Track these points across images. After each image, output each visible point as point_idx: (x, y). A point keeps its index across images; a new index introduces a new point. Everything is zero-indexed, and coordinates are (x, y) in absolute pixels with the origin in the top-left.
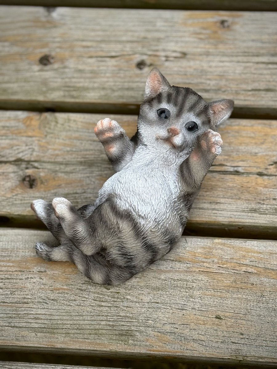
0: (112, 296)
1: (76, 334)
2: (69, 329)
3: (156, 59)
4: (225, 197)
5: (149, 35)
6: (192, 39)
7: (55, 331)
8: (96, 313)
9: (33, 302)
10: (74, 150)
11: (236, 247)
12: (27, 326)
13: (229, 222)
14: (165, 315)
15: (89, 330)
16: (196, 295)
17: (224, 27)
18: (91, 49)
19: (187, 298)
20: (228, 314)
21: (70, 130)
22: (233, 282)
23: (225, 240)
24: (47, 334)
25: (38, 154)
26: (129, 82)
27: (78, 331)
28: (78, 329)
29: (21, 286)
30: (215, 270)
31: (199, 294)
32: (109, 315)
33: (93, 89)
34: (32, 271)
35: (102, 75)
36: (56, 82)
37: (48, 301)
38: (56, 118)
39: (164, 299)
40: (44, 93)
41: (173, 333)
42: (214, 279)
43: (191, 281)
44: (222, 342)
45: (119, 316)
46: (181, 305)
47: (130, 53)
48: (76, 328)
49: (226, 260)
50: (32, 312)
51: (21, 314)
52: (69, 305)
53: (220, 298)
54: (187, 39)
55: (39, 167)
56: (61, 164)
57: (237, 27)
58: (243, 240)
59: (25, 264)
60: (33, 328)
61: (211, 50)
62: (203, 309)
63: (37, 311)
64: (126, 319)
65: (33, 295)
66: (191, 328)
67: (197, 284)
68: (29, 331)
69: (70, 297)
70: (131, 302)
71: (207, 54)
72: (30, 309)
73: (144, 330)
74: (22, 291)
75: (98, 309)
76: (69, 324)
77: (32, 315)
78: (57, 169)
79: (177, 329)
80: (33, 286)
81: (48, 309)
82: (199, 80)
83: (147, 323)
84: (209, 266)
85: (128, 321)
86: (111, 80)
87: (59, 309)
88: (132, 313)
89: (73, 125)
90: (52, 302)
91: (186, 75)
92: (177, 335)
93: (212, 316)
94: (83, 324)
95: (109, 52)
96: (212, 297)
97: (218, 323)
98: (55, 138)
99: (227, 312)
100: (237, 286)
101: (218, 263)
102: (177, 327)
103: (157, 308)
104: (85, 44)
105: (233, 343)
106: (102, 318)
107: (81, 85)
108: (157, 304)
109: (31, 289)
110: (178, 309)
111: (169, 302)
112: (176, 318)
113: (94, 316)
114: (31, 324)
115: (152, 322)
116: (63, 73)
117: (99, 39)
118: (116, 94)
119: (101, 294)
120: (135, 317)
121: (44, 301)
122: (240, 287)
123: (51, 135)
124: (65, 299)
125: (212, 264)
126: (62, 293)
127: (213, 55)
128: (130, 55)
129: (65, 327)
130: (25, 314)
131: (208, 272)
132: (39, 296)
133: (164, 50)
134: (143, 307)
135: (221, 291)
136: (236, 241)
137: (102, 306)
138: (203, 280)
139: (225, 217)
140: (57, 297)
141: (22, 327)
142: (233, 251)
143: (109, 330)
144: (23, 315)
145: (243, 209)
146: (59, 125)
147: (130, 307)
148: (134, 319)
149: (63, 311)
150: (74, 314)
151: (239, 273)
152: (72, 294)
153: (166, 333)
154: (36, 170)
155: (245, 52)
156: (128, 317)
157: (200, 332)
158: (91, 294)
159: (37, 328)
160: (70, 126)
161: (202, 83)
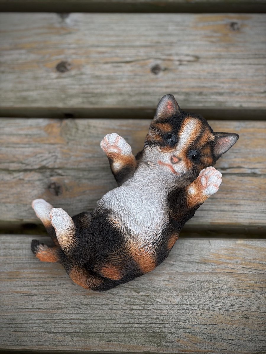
0: (142, 300)
1: (111, 337)
2: (103, 332)
3: (169, 63)
4: (244, 198)
5: (162, 40)
6: (203, 43)
7: (90, 335)
8: (128, 316)
9: (67, 307)
10: (96, 156)
11: (258, 248)
12: (63, 332)
13: (250, 223)
14: (194, 316)
15: (122, 333)
16: (223, 295)
17: (234, 30)
18: (106, 55)
19: (214, 298)
20: (254, 313)
21: (90, 137)
22: (257, 282)
23: (247, 241)
24: (82, 338)
25: (61, 161)
26: (145, 87)
27: (112, 335)
28: (112, 332)
29: (55, 292)
30: (239, 271)
31: (226, 294)
32: (141, 317)
33: (111, 95)
34: (64, 277)
35: (119, 81)
36: (74, 89)
37: (82, 306)
38: (76, 124)
39: (192, 300)
40: (63, 100)
41: (203, 333)
42: (239, 280)
43: (217, 282)
44: (250, 340)
45: (150, 318)
46: (209, 306)
47: (145, 58)
48: (110, 331)
49: (249, 260)
50: (67, 318)
51: (56, 320)
52: (102, 309)
53: (245, 298)
54: (199, 43)
55: (63, 174)
56: (84, 170)
57: (247, 29)
58: (264, 241)
59: (56, 270)
60: (69, 332)
61: (223, 53)
62: (230, 309)
63: (71, 317)
64: (157, 321)
65: (66, 301)
66: (220, 328)
67: (223, 285)
68: (65, 336)
69: (102, 301)
70: (161, 304)
71: (220, 57)
72: (64, 314)
73: (175, 331)
74: (55, 297)
75: (130, 312)
76: (103, 328)
77: (67, 320)
78: (81, 175)
79: (207, 329)
80: (66, 292)
81: (81, 313)
82: (213, 84)
83: (177, 325)
84: (233, 267)
85: (159, 323)
86: (128, 85)
87: (92, 314)
88: (162, 316)
89: (93, 131)
90: (85, 306)
91: (199, 78)
92: (207, 335)
93: (239, 316)
94: (117, 328)
95: (124, 57)
96: (238, 297)
97: (245, 322)
98: (77, 145)
99: (253, 311)
100: (261, 286)
101: (242, 264)
102: (206, 327)
103: (186, 309)
104: (100, 49)
105: (260, 340)
106: (134, 321)
107: (98, 91)
108: (186, 306)
109: (64, 295)
110: (206, 310)
111: (198, 303)
112: (204, 319)
113: (126, 319)
114: (66, 329)
115: (183, 323)
116: (81, 79)
117: (113, 44)
118: (134, 99)
119: (132, 297)
120: (166, 319)
121: (78, 306)
122: (264, 287)
123: (73, 142)
124: (97, 304)
125: (236, 265)
126: (94, 298)
127: (225, 58)
128: (144, 60)
129: (99, 330)
130: (60, 319)
131: (233, 273)
132: (72, 302)
133: (177, 54)
134: (173, 309)
135: (246, 291)
136: (257, 242)
137: (134, 309)
138: (228, 281)
139: (246, 218)
140: (90, 302)
141: (58, 332)
142: (255, 252)
143: (141, 332)
144: (58, 320)
145: (263, 210)
146: (80, 132)
147: (161, 310)
148: (165, 321)
149: (96, 315)
150: (106, 318)
151: (263, 273)
152: (103, 299)
153: (196, 334)
154: (61, 177)
155: (256, 55)
156: (159, 319)
157: (229, 332)
158: (122, 298)
159: (73, 332)
160: (90, 133)
161: (215, 86)
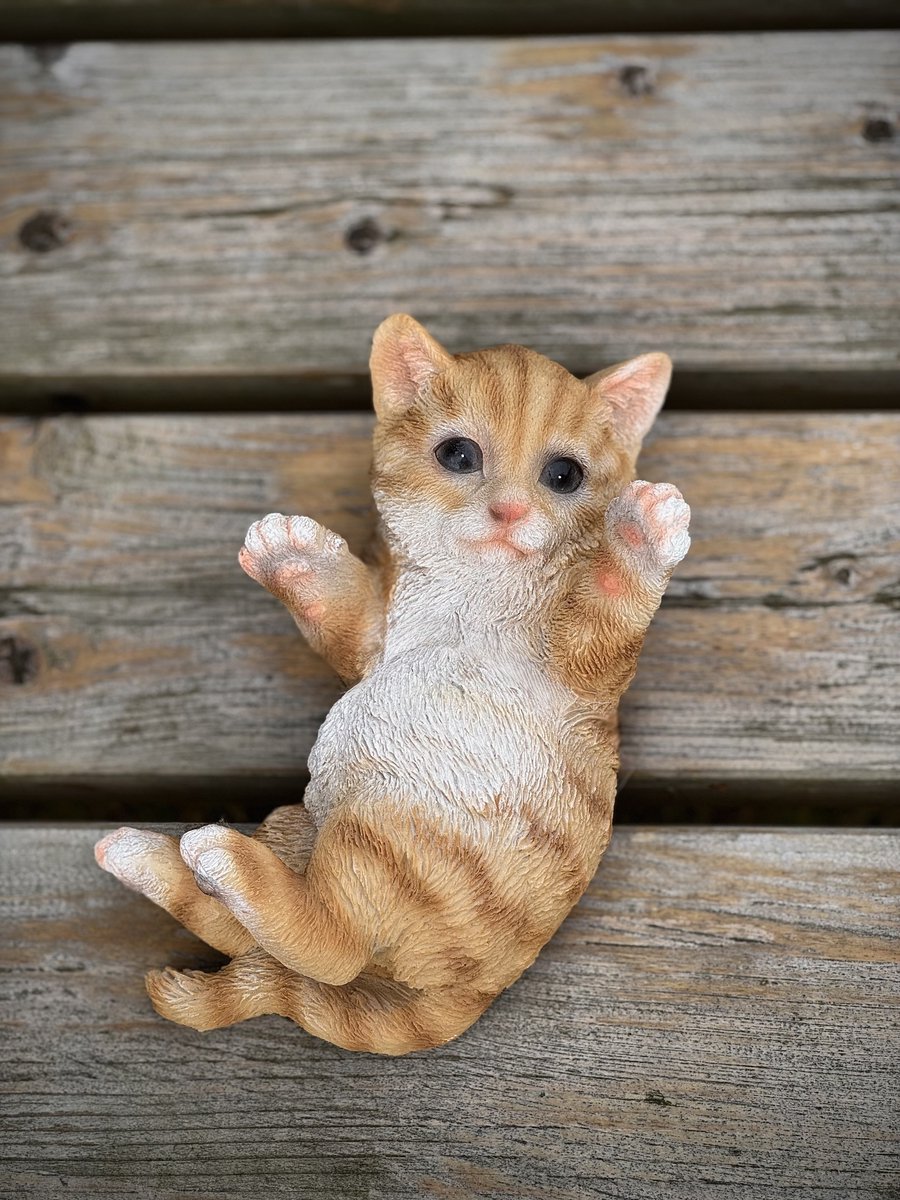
0: (306, 1043)
1: (195, 1175)
2: (170, 1159)
3: (410, 213)
4: (663, 685)
5: (387, 131)
6: (527, 140)
7: (124, 1168)
8: (256, 1101)
9: (46, 1074)
10: (154, 543)
11: (705, 857)
12: (33, 1157)
13: (679, 771)
14: (481, 1099)
15: (235, 1162)
16: (581, 1025)
17: (634, 92)
18: (193, 188)
19: (550, 1036)
20: (686, 1086)
21: (135, 477)
22: (700, 976)
23: (670, 835)
24: (98, 1180)
25: (34, 561)
26: (325, 298)
27: (201, 1167)
28: (198, 1158)
29: (5, 1020)
30: (638, 939)
31: (592, 1021)
32: (299, 1105)
33: (208, 327)
34: (37, 967)
35: (236, 278)
36: (82, 309)
37: (97, 1068)
38: (88, 435)
39: (475, 1043)
40: (43, 349)
41: (510, 1158)
42: (638, 969)
43: (563, 980)
44: (671, 1182)
45: (330, 1108)
46: (533, 1062)
47: (325, 196)
48: (191, 1155)
49: (675, 901)
50: (47, 1109)
51: (10, 1116)
52: (166, 1077)
53: (658, 1035)
54: (513, 140)
55: (42, 607)
56: (113, 593)
57: (677, 91)
58: (727, 832)
59: (11, 944)
60: (53, 1159)
61: (593, 177)
62: (606, 1073)
63: (62, 1105)
64: (355, 1118)
65: (44, 1051)
66: (569, 1138)
67: (582, 989)
68: (41, 1172)
69: (168, 1051)
70: (367, 1058)
71: (582, 190)
72: (38, 1097)
73: (416, 1153)
74: (7, 1039)
75: (263, 1087)
76: (168, 1144)
77: (47, 1118)
78: (103, 612)
79: (524, 1143)
80: (43, 1019)
81: (96, 1095)
82: (559, 283)
83: (423, 1129)
84: (619, 926)
85: (361, 1126)
86: (265, 293)
87: (133, 1096)
88: (373, 1098)
89: (144, 455)
90: (109, 1070)
91: (513, 265)
92: (524, 1165)
93: (635, 1097)
94: (216, 1142)
95: (253, 194)
96: (632, 1031)
97: (657, 1117)
98: (90, 506)
99: (685, 1079)
100: (714, 989)
101: (649, 914)
102: (524, 1137)
103: (455, 1075)
104: (171, 169)
105: (708, 1182)
106: (275, 1118)
107: (164, 315)
108: (454, 1064)
109: (37, 1029)
110: (525, 1076)
111: (495, 1053)
112: (517, 1107)
113: (248, 1112)
114: (44, 1148)
115: (442, 1124)
116: (104, 276)
117: (218, 150)
118: (285, 342)
119: (270, 1035)
120: (386, 1110)
121: (84, 1069)
122: (723, 993)
123: (76, 496)
124: (151, 1059)
125: (628, 919)
126: (141, 1039)
127: (601, 192)
128: (323, 203)
129: (156, 1153)
130: (23, 1115)
131: (617, 945)
132: (64, 1053)
133: (437, 182)
134: (410, 1073)
135: (660, 1008)
136: (703, 837)
137: (275, 1077)
138: (601, 975)
139: (667, 755)
140: (124, 1053)
141: (16, 1159)
142: (695, 871)
143: (301, 1157)
144: (16, 1119)
145: (725, 726)
146: (100, 460)
147: (368, 1077)
148: (381, 1118)
149: (147, 1100)
150: (182, 1108)
151: (719, 944)
152: (172, 1042)
153: (488, 1160)
154: (32, 619)
155: (709, 179)
156: (363, 1111)
157: (599, 1153)
158: (238, 1038)
159: (66, 1160)
160: (134, 462)
161: (568, 292)
